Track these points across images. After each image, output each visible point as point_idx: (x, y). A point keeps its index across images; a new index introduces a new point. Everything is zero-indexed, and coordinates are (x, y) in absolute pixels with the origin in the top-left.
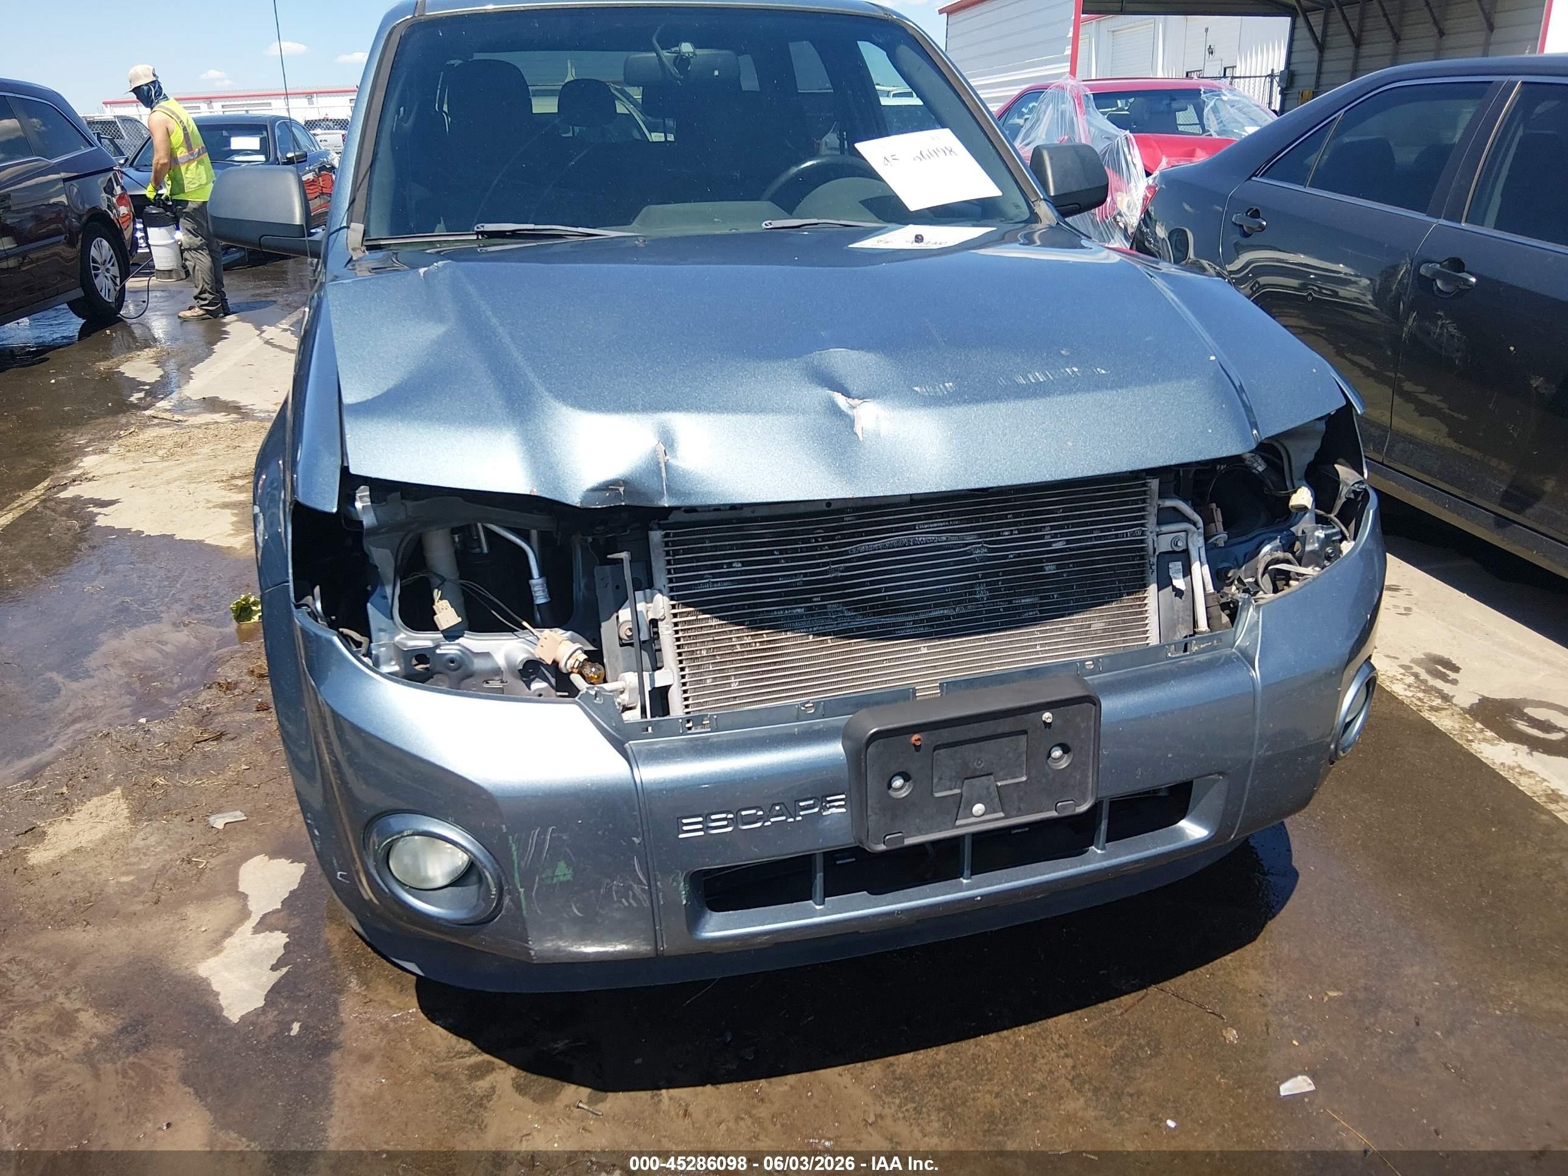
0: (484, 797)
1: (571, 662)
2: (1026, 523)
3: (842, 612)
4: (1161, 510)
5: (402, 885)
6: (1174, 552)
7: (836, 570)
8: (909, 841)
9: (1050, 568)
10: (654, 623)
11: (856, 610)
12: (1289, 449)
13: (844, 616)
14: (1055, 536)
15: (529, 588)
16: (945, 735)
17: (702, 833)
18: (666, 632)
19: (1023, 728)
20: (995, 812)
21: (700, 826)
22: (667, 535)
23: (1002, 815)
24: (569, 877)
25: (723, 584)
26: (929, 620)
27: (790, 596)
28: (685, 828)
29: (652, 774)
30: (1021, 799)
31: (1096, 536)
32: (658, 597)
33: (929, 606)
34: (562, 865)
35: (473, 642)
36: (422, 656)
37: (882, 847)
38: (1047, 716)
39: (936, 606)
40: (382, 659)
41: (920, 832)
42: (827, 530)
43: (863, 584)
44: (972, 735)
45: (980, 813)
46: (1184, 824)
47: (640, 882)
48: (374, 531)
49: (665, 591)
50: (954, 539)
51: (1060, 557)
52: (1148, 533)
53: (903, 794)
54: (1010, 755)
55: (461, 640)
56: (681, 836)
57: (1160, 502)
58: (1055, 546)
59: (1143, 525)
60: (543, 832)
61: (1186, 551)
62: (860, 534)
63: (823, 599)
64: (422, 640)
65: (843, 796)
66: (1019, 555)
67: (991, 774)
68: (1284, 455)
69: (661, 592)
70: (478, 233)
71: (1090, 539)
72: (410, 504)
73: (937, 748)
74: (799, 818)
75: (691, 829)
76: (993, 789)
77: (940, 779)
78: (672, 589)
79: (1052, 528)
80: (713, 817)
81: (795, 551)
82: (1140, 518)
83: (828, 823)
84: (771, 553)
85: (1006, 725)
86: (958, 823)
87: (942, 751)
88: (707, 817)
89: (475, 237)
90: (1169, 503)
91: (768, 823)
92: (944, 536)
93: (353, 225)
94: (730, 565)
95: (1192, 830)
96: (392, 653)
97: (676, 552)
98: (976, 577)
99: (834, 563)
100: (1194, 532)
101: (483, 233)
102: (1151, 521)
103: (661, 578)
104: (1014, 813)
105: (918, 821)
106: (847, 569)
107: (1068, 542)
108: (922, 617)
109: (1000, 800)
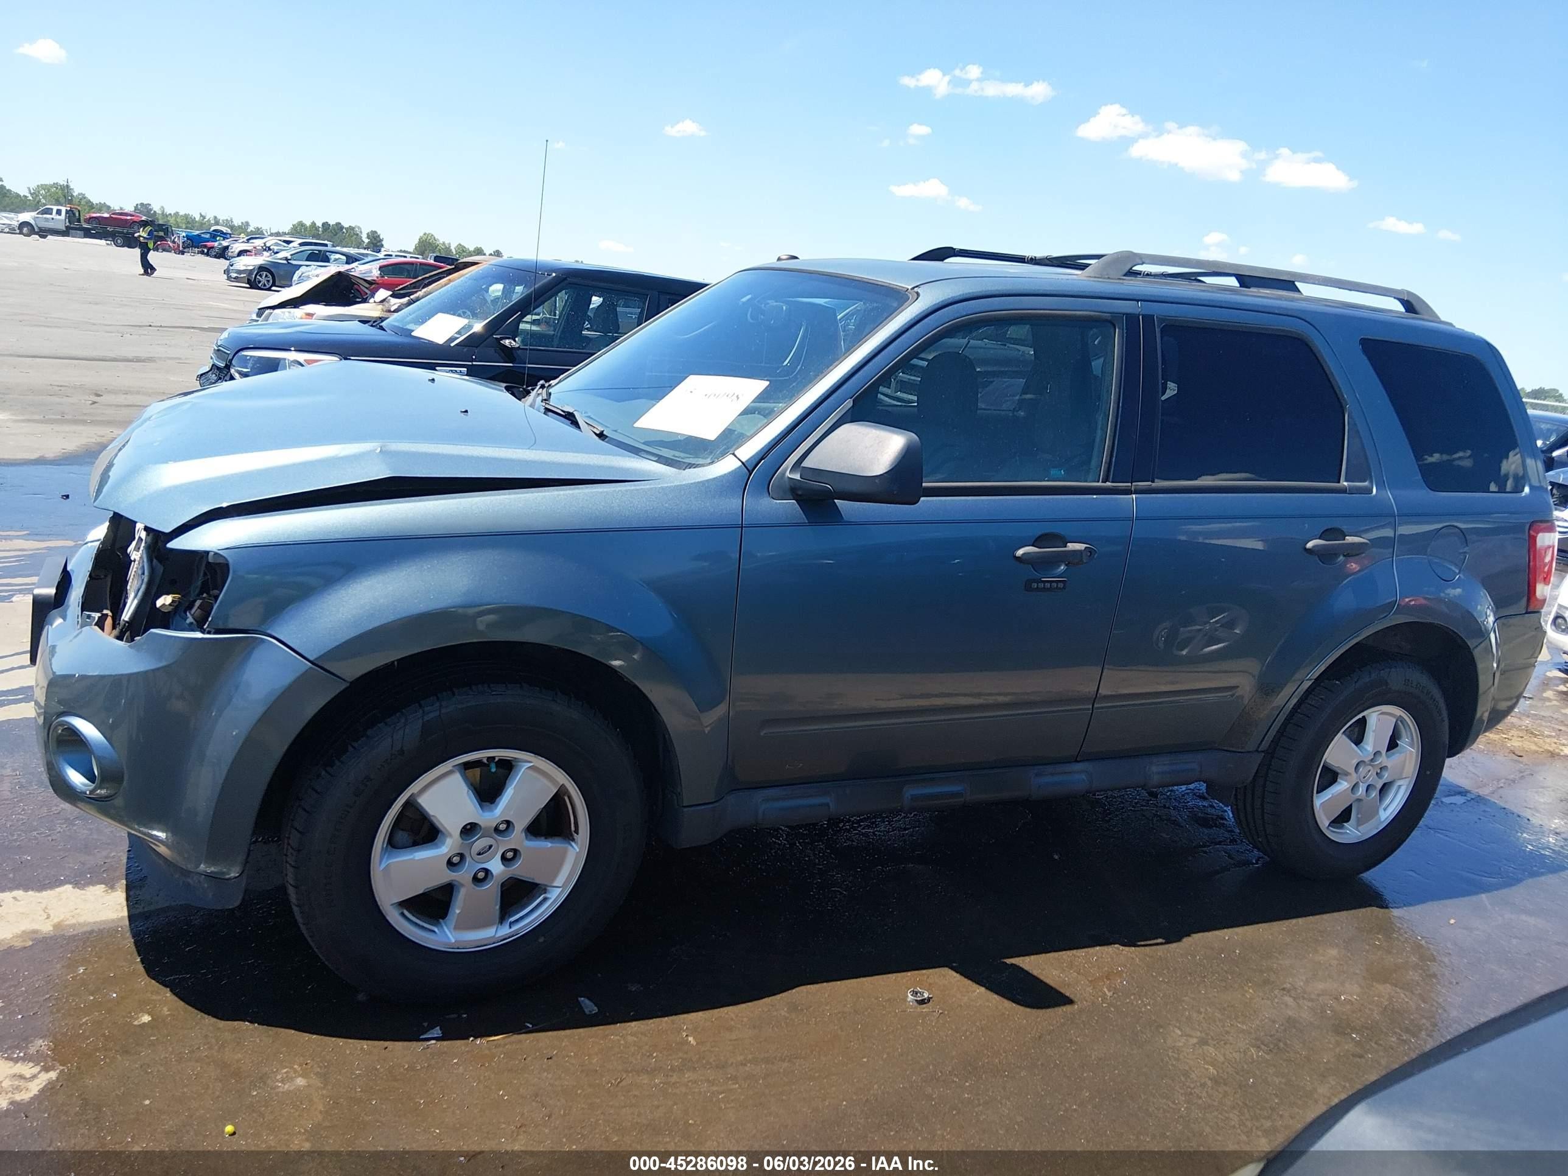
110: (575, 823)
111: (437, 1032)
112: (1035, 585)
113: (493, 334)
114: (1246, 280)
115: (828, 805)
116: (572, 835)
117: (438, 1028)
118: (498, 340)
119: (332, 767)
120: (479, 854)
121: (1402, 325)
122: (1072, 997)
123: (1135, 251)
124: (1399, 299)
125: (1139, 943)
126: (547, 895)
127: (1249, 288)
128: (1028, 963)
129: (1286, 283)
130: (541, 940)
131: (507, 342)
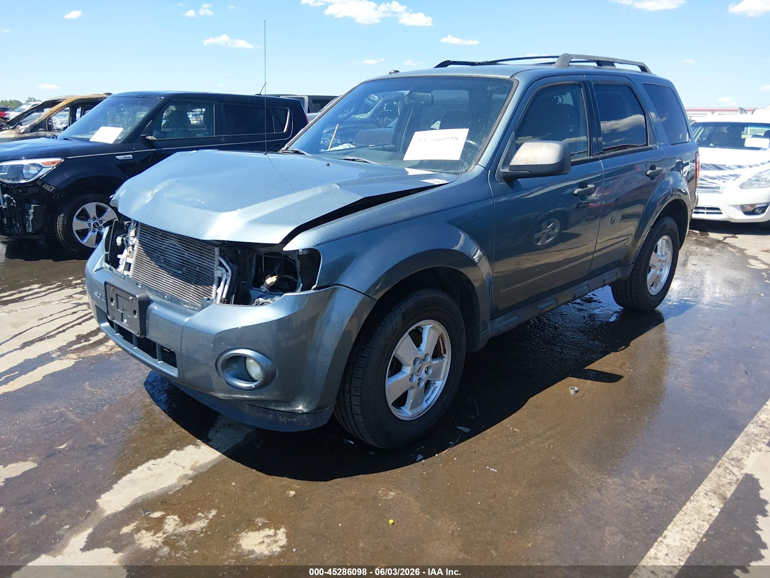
16: (117, 291)
23: (128, 326)
30: (131, 323)
38: (131, 298)
41: (116, 320)
45: (125, 322)
52: (215, 267)
53: (113, 305)
54: (129, 307)
67: (127, 311)
73: (117, 295)
76: (127, 316)
77: (119, 305)
86: (122, 322)
90: (219, 258)
98: (184, 263)
102: (216, 264)
105: (116, 316)
109: (128, 321)
110: (443, 350)
111: (420, 457)
112: (580, 206)
113: (140, 134)
114: (600, 63)
115: (517, 320)
116: (442, 355)
117: (419, 455)
118: (144, 137)
119: (369, 344)
120: (418, 372)
121: (640, 76)
122: (622, 375)
123: (569, 53)
124: (638, 66)
125: (619, 350)
126: (436, 385)
127: (602, 66)
128: (592, 367)
129: (611, 63)
130: (440, 405)
131: (150, 138)
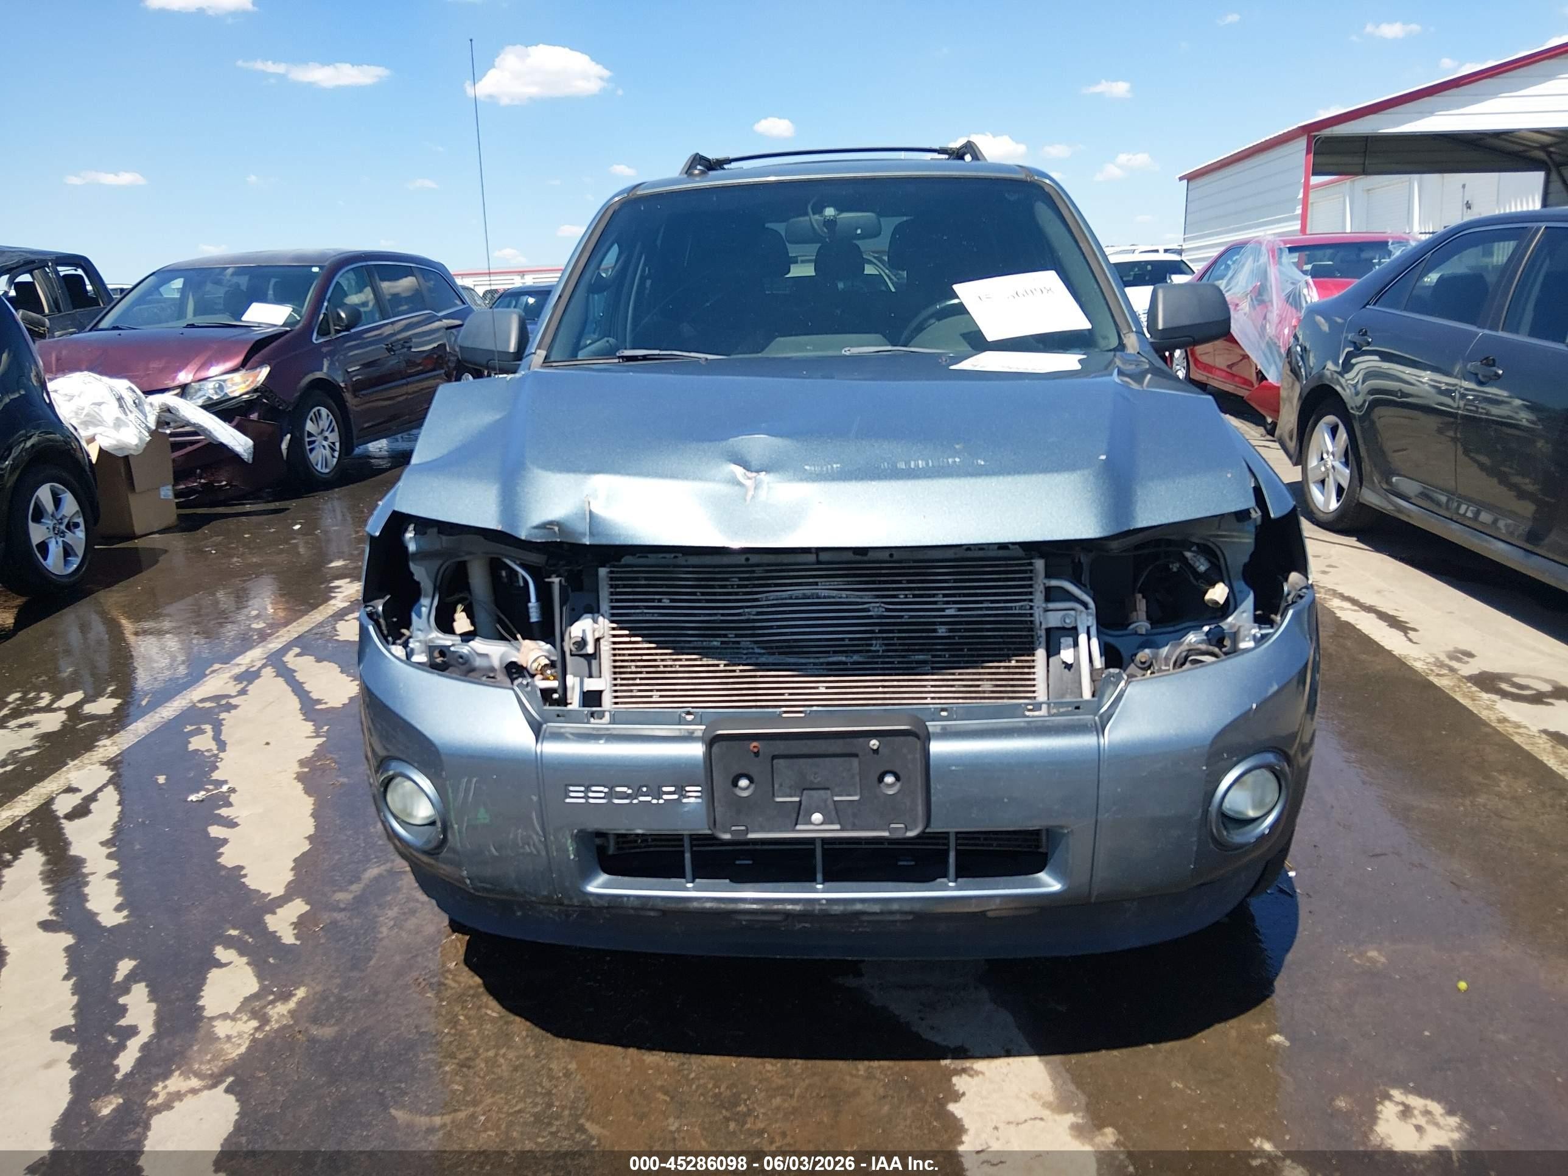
0: (433, 749)
1: (535, 665)
2: (919, 589)
3: (753, 649)
4: (1048, 590)
5: (396, 817)
6: (1064, 628)
7: (749, 614)
8: (752, 836)
9: (942, 631)
10: (597, 641)
11: (763, 648)
12: (1223, 549)
13: (754, 653)
14: (948, 603)
15: (527, 609)
16: (781, 747)
17: (583, 801)
18: (606, 647)
19: (854, 751)
20: (832, 823)
21: (582, 795)
22: (612, 572)
23: (838, 827)
24: (487, 821)
25: (653, 615)
26: (828, 664)
27: (709, 630)
28: (572, 794)
29: (552, 749)
30: (855, 815)
31: (986, 607)
32: (601, 619)
33: (828, 652)
34: (482, 810)
35: (479, 645)
36: (443, 651)
37: (727, 836)
38: (874, 743)
39: (835, 652)
40: (416, 651)
41: (762, 829)
42: (741, 579)
43: (771, 627)
44: (805, 751)
45: (817, 822)
46: (1043, 876)
47: (537, 834)
48: (414, 554)
49: (607, 615)
50: (854, 596)
51: (953, 624)
52: (1035, 608)
53: (745, 794)
54: (844, 774)
55: (471, 643)
56: (568, 800)
57: (1046, 581)
58: (948, 612)
59: (1031, 600)
60: (469, 782)
61: (1075, 629)
62: (769, 585)
63: (737, 636)
64: (445, 640)
65: (699, 789)
66: (911, 617)
67: (828, 789)
68: (1219, 553)
69: (602, 615)
70: (619, 357)
71: (981, 609)
72: (444, 538)
73: (774, 757)
74: (661, 801)
75: (576, 796)
76: (829, 802)
77: (781, 785)
78: (613, 615)
79: (945, 596)
80: (594, 789)
81: (714, 594)
82: (1028, 593)
83: (686, 809)
84: (694, 594)
85: (837, 746)
86: (799, 827)
87: (781, 761)
88: (588, 789)
89: (616, 361)
90: (1054, 583)
91: (635, 801)
92: (844, 594)
93: (539, 351)
94: (660, 601)
95: (1049, 883)
96: (423, 648)
97: (617, 586)
98: (873, 632)
99: (747, 607)
100: (1081, 612)
101: (622, 357)
102: (1039, 597)
103: (605, 606)
104: (849, 827)
105: (760, 819)
106: (758, 614)
107: (960, 609)
108: (821, 660)
109: (835, 814)
